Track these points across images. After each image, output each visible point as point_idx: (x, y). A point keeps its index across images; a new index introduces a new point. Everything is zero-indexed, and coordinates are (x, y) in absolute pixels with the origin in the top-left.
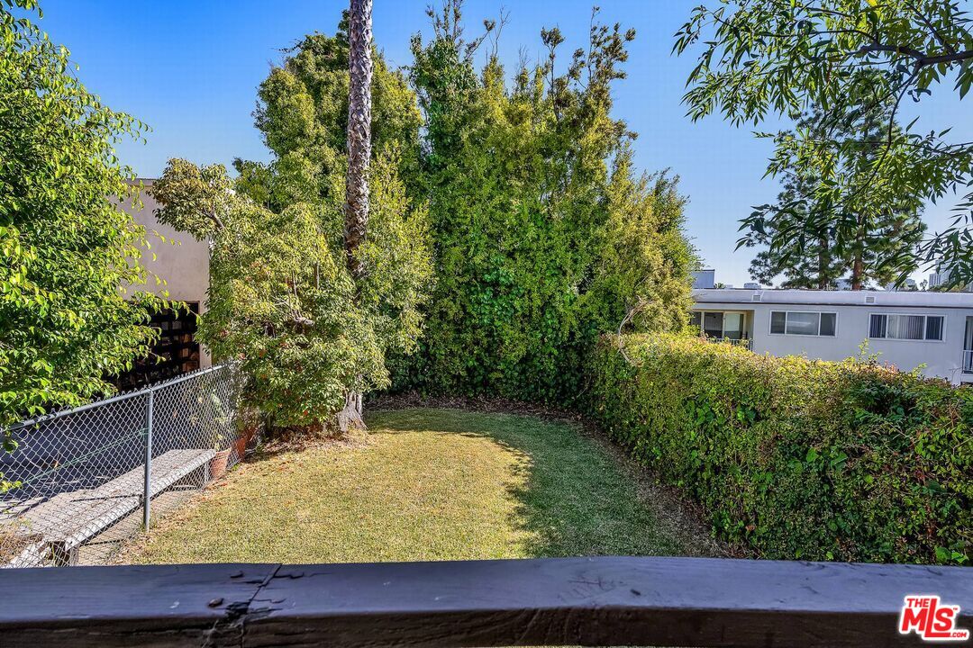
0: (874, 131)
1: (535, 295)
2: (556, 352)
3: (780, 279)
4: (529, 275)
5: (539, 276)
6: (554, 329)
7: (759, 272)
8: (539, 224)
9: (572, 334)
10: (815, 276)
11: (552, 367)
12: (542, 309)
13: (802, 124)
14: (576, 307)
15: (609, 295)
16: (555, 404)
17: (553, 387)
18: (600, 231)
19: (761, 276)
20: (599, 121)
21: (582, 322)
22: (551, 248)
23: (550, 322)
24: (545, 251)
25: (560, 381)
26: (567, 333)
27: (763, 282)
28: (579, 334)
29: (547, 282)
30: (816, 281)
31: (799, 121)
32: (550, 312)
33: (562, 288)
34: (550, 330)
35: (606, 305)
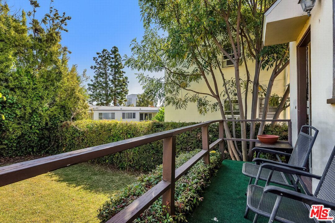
0: (117, 64)
1: (28, 108)
2: (38, 131)
3: (95, 103)
4: (24, 99)
5: (29, 100)
6: (37, 122)
7: (89, 100)
8: (29, 77)
9: (47, 124)
10: (105, 102)
11: (36, 138)
12: (31, 114)
13: (100, 57)
14: (49, 112)
15: (63, 107)
16: (36, 154)
17: (36, 147)
18: (59, 84)
19: (90, 101)
20: (58, 43)
21: (50, 118)
22: (36, 88)
23: (36, 119)
24: (32, 89)
25: (39, 144)
26: (44, 123)
27: (90, 104)
28: (50, 124)
29: (34, 102)
30: (105, 103)
31: (99, 55)
32: (35, 115)
33: (42, 105)
34: (35, 123)
35: (62, 111)
